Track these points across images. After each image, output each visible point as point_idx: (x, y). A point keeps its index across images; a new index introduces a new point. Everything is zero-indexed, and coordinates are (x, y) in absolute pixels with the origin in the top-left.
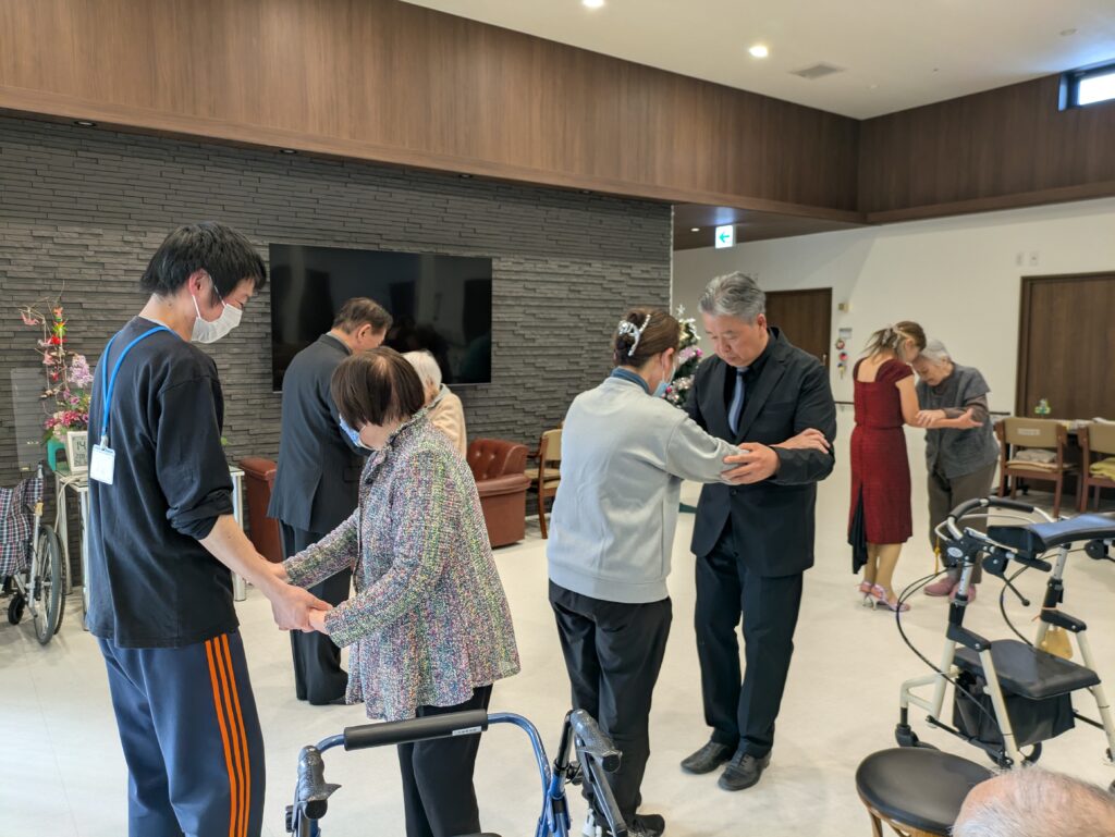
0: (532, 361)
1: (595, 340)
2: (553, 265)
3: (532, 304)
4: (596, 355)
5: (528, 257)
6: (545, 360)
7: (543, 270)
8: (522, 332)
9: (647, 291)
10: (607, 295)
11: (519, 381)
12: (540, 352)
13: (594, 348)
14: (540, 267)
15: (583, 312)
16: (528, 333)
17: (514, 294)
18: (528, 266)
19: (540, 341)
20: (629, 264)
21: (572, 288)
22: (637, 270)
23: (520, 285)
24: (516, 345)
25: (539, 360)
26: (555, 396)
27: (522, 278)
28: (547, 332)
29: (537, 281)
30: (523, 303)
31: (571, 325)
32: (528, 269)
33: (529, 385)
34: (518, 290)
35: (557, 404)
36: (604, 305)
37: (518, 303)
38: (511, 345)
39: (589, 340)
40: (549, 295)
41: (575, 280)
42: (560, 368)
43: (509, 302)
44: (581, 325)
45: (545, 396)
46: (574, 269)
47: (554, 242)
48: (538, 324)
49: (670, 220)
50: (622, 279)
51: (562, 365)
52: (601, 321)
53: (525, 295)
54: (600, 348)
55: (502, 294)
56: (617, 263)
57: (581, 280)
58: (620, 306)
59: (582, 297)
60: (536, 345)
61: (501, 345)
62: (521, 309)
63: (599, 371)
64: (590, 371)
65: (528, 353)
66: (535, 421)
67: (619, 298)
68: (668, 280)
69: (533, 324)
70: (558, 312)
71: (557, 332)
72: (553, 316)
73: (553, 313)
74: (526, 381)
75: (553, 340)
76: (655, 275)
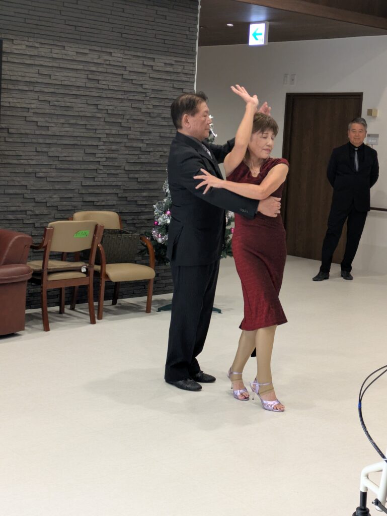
0: (45, 149)
1: (114, 132)
2: (71, 51)
3: (46, 90)
4: (114, 147)
5: (43, 41)
6: (60, 149)
7: (60, 56)
8: (35, 119)
9: (170, 84)
10: (127, 86)
11: (30, 170)
12: (55, 141)
13: (112, 140)
14: (56, 52)
15: (102, 102)
16: (41, 121)
17: (27, 79)
18: (44, 51)
19: (54, 130)
20: (152, 56)
21: (90, 76)
22: (160, 62)
23: (34, 70)
24: (28, 132)
25: (53, 149)
26: (70, 187)
27: (37, 63)
28: (62, 121)
29: (53, 67)
30: (37, 89)
31: (89, 115)
32: (43, 54)
33: (41, 175)
34: (31, 74)
35: (71, 195)
36: (125, 97)
37: (32, 88)
38: (23, 131)
39: (107, 132)
40: (66, 83)
41: (94, 69)
42: (74, 159)
43: (21, 87)
44: (99, 115)
45: (57, 187)
46: (93, 57)
47: (73, 28)
48: (52, 112)
49: (197, 13)
50: (145, 70)
51: (77, 155)
52: (120, 113)
53: (39, 80)
54: (118, 140)
55: (13, 78)
56: (139, 54)
57: (100, 70)
58: (140, 98)
59: (100, 86)
60: (49, 133)
61: (11, 131)
62: (35, 96)
63: (116, 164)
64: (106, 164)
65: (41, 141)
66: (46, 212)
67: (141, 90)
68: (194, 75)
69: (47, 111)
70: (75, 100)
71: (72, 121)
72: (68, 104)
73: (69, 102)
74: (37, 170)
75: (68, 129)
76: (179, 69)
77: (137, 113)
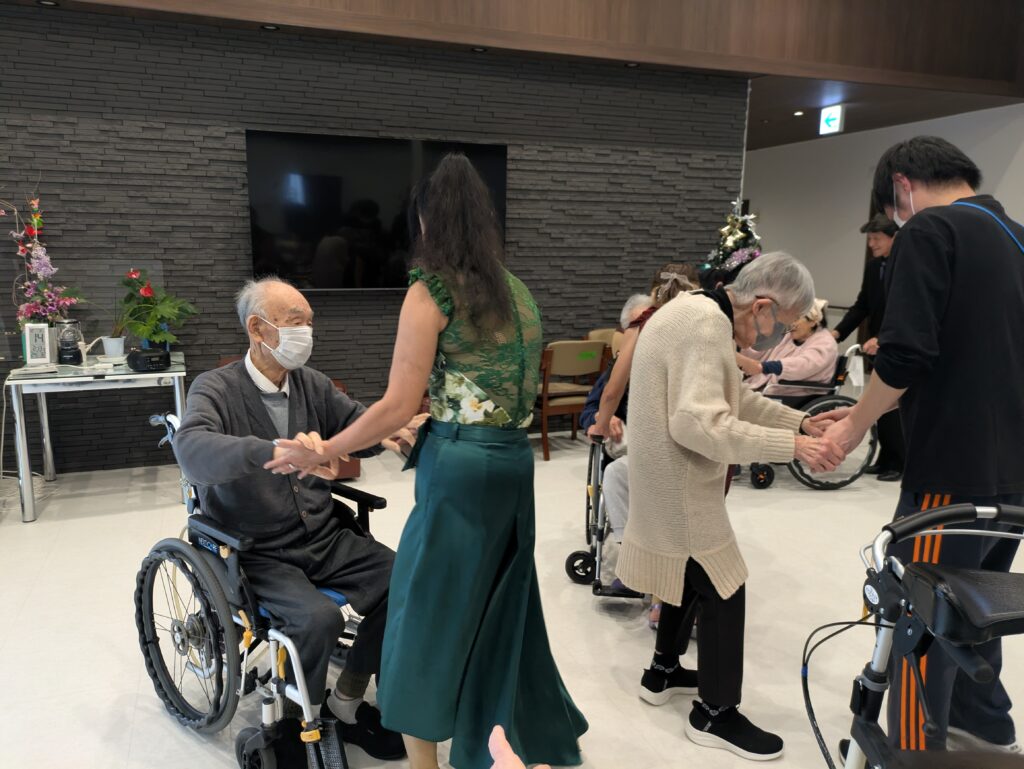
0: (560, 263)
1: (640, 241)
2: (589, 153)
3: (561, 198)
4: (640, 258)
5: (557, 144)
6: (576, 262)
7: (577, 160)
8: (549, 231)
9: (710, 183)
10: (657, 189)
11: (543, 286)
12: (570, 253)
13: (637, 249)
14: (572, 155)
15: (626, 208)
16: (555, 232)
17: (540, 188)
18: (558, 155)
19: (570, 241)
20: (687, 152)
21: (612, 180)
22: (698, 158)
23: (549, 176)
24: (540, 244)
25: (569, 263)
26: (587, 303)
27: (550, 169)
28: (579, 231)
29: (568, 172)
30: (550, 198)
31: (610, 223)
32: (556, 158)
33: (555, 291)
34: (545, 182)
35: (588, 312)
36: (654, 200)
37: (544, 197)
38: (534, 245)
39: (632, 241)
40: (582, 189)
41: (616, 171)
42: (593, 272)
43: (532, 197)
44: (622, 223)
45: (573, 303)
46: (617, 158)
47: (592, 127)
48: (568, 221)
49: (746, 97)
50: (679, 169)
51: (597, 268)
52: (648, 219)
53: (552, 188)
54: (645, 250)
55: (523, 187)
56: (671, 151)
57: (624, 172)
58: (673, 201)
59: (623, 190)
60: (565, 245)
61: (521, 244)
62: (549, 205)
63: (643, 277)
64: (629, 276)
65: (555, 254)
66: (560, 330)
67: (672, 191)
68: (740, 170)
69: (562, 221)
70: (595, 208)
71: (591, 231)
72: (586, 212)
73: (586, 210)
74: (550, 285)
75: (584, 240)
76: (722, 164)
77: (669, 218)
